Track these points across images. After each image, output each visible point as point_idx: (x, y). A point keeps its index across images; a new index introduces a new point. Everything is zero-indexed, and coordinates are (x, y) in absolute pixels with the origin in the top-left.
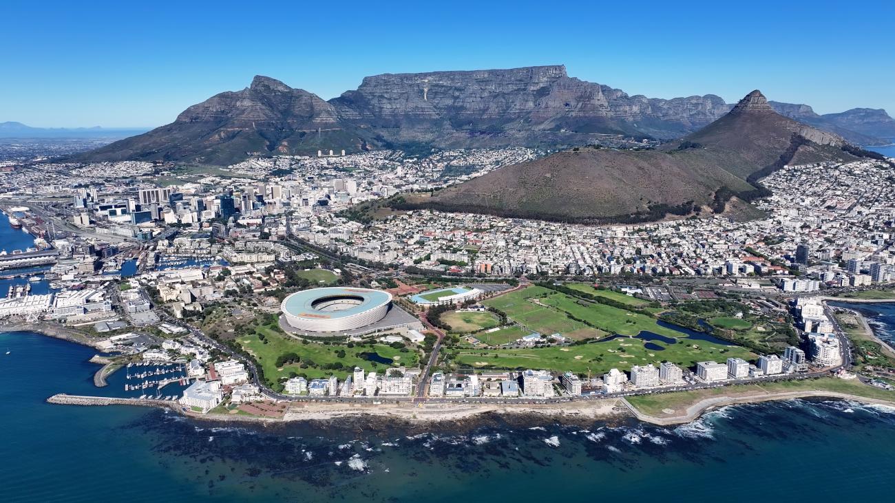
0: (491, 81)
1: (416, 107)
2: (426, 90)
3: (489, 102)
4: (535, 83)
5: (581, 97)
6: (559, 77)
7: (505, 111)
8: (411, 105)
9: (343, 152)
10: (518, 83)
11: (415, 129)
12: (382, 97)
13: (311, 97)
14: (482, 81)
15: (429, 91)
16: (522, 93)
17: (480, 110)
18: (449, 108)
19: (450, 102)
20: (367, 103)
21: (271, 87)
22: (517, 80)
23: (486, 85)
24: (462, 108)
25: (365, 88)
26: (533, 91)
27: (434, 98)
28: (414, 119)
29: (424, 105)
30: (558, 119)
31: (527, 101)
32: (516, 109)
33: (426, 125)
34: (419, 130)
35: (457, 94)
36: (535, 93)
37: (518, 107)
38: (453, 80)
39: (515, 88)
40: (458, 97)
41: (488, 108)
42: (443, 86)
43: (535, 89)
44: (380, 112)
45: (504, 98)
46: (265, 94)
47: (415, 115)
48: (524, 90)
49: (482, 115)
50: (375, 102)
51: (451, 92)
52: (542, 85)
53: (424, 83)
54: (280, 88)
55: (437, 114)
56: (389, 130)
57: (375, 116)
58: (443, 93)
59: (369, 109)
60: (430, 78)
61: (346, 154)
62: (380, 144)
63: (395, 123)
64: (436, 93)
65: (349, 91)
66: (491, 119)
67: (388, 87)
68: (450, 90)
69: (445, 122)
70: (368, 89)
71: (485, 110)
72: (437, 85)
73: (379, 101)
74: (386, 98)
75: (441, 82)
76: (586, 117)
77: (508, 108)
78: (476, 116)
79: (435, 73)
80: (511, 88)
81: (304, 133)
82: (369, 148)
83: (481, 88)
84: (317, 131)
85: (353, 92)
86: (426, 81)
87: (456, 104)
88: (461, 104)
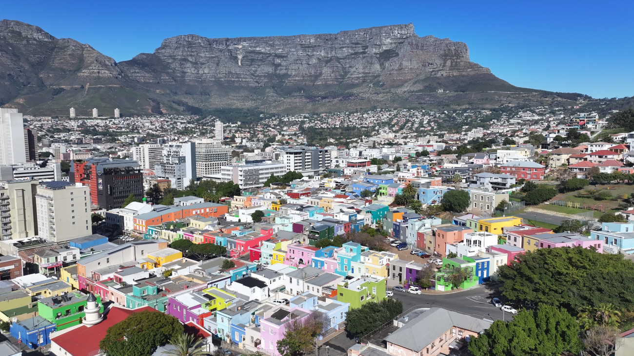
0: (319, 46)
1: (230, 73)
2: (240, 57)
3: (321, 67)
4: (376, 45)
5: (446, 55)
6: (407, 37)
7: (343, 77)
8: (223, 70)
9: (117, 112)
10: (354, 46)
11: (230, 97)
12: (186, 60)
13: (83, 49)
14: (309, 47)
15: (243, 57)
16: (361, 56)
17: (311, 76)
18: (269, 76)
19: (270, 70)
20: (166, 66)
21: (23, 34)
22: (353, 43)
23: (313, 51)
24: (286, 76)
25: (163, 51)
26: (376, 54)
27: (250, 66)
28: (227, 86)
29: (238, 71)
30: (425, 80)
31: (371, 63)
32: (359, 73)
33: (243, 93)
34: (235, 98)
35: (278, 61)
36: (378, 56)
37: (361, 71)
38: (272, 46)
39: (350, 51)
40: (280, 65)
41: (321, 74)
42: (260, 53)
43: (377, 51)
44: (183, 77)
45: (339, 63)
46: (11, 41)
47: (228, 82)
48: (364, 53)
49: (314, 81)
50: (175, 65)
51: (270, 59)
52: (384, 48)
53: (237, 49)
54: (37, 36)
55: (257, 82)
56: (195, 96)
57: (175, 81)
58: (261, 60)
59: (168, 74)
60: (245, 44)
61: (121, 116)
62: (181, 108)
63: (203, 89)
64: (253, 60)
65: (143, 54)
66: (326, 86)
67: (194, 50)
68: (269, 56)
69: (268, 90)
70: (167, 52)
71: (317, 76)
72: (253, 52)
73: (181, 64)
74: (191, 62)
75: (258, 49)
76: (463, 76)
77: (346, 73)
78: (307, 83)
79: (250, 39)
80: (346, 51)
81: (63, 90)
82: (164, 112)
83: (307, 55)
84: (83, 87)
85: (148, 55)
86: (240, 47)
87: (278, 72)
88: (283, 72)
